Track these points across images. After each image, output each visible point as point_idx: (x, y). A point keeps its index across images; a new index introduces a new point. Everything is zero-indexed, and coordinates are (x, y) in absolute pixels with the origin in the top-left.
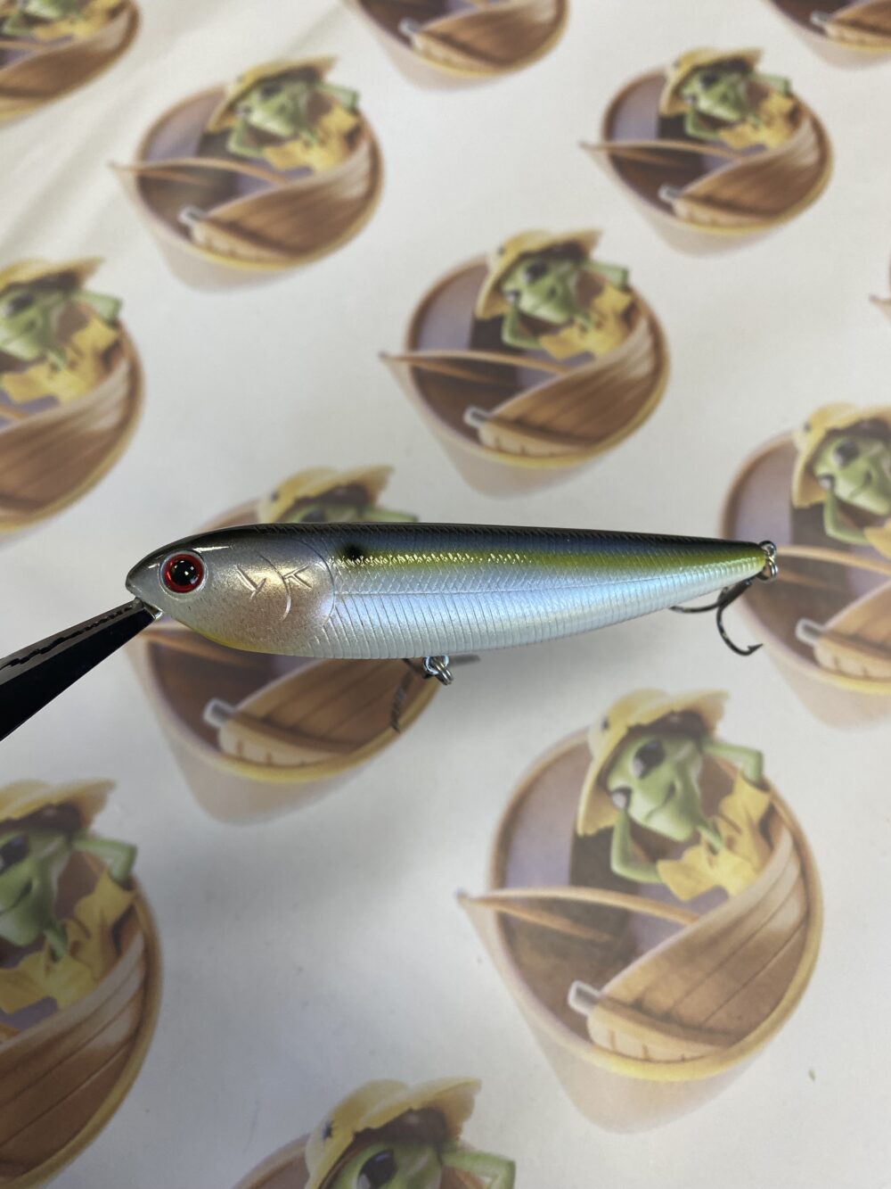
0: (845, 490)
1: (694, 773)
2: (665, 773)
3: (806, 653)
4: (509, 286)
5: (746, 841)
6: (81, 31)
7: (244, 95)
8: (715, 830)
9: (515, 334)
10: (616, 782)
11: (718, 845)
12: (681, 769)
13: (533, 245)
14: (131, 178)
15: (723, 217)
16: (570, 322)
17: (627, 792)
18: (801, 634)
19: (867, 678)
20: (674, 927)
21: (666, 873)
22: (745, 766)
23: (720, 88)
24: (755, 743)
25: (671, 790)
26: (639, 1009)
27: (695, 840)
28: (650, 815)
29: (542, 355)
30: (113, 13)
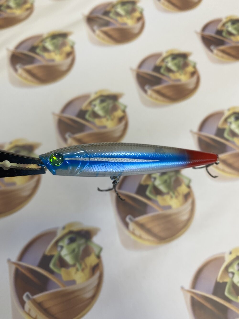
0: (158, 183)
1: (82, 248)
2: (74, 245)
3: (126, 225)
4: (94, 103)
5: (87, 271)
6: (18, 12)
7: (47, 38)
8: (81, 265)
9: (90, 116)
10: (61, 244)
11: (80, 269)
12: (79, 246)
13: (105, 93)
14: (10, 54)
15: (160, 98)
16: (105, 117)
17: (62, 247)
18: (127, 219)
19: (140, 237)
20: (58, 287)
21: (63, 272)
22: (96, 251)
23: (176, 61)
24: (102, 245)
25: (74, 251)
26: (39, 305)
27: (74, 265)
28: (66, 255)
29: (93, 123)
30: (28, 9)
